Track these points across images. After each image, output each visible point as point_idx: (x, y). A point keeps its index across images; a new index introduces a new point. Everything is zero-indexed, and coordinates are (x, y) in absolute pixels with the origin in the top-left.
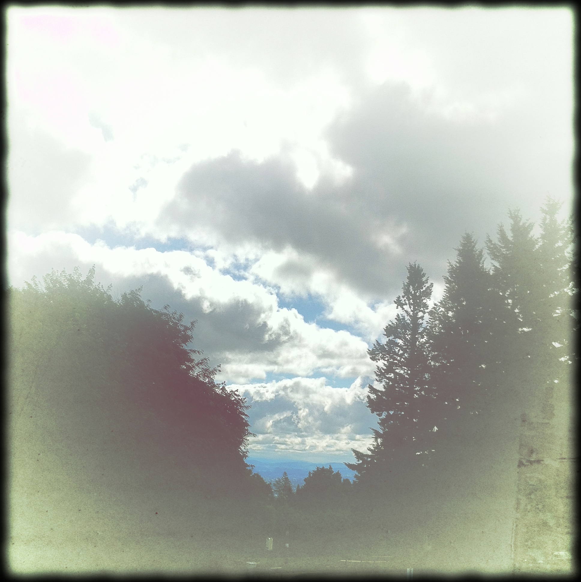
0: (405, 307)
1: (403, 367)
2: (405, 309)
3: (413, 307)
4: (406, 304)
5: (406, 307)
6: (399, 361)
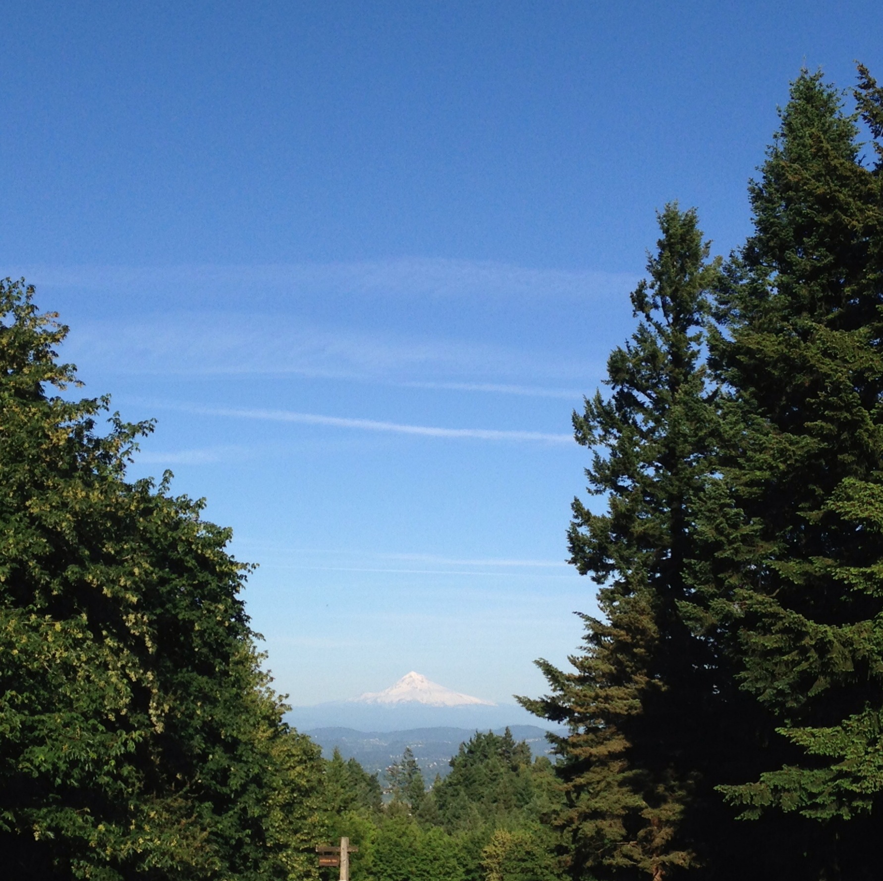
0: (652, 312)
2: (653, 321)
3: (674, 315)
4: (656, 307)
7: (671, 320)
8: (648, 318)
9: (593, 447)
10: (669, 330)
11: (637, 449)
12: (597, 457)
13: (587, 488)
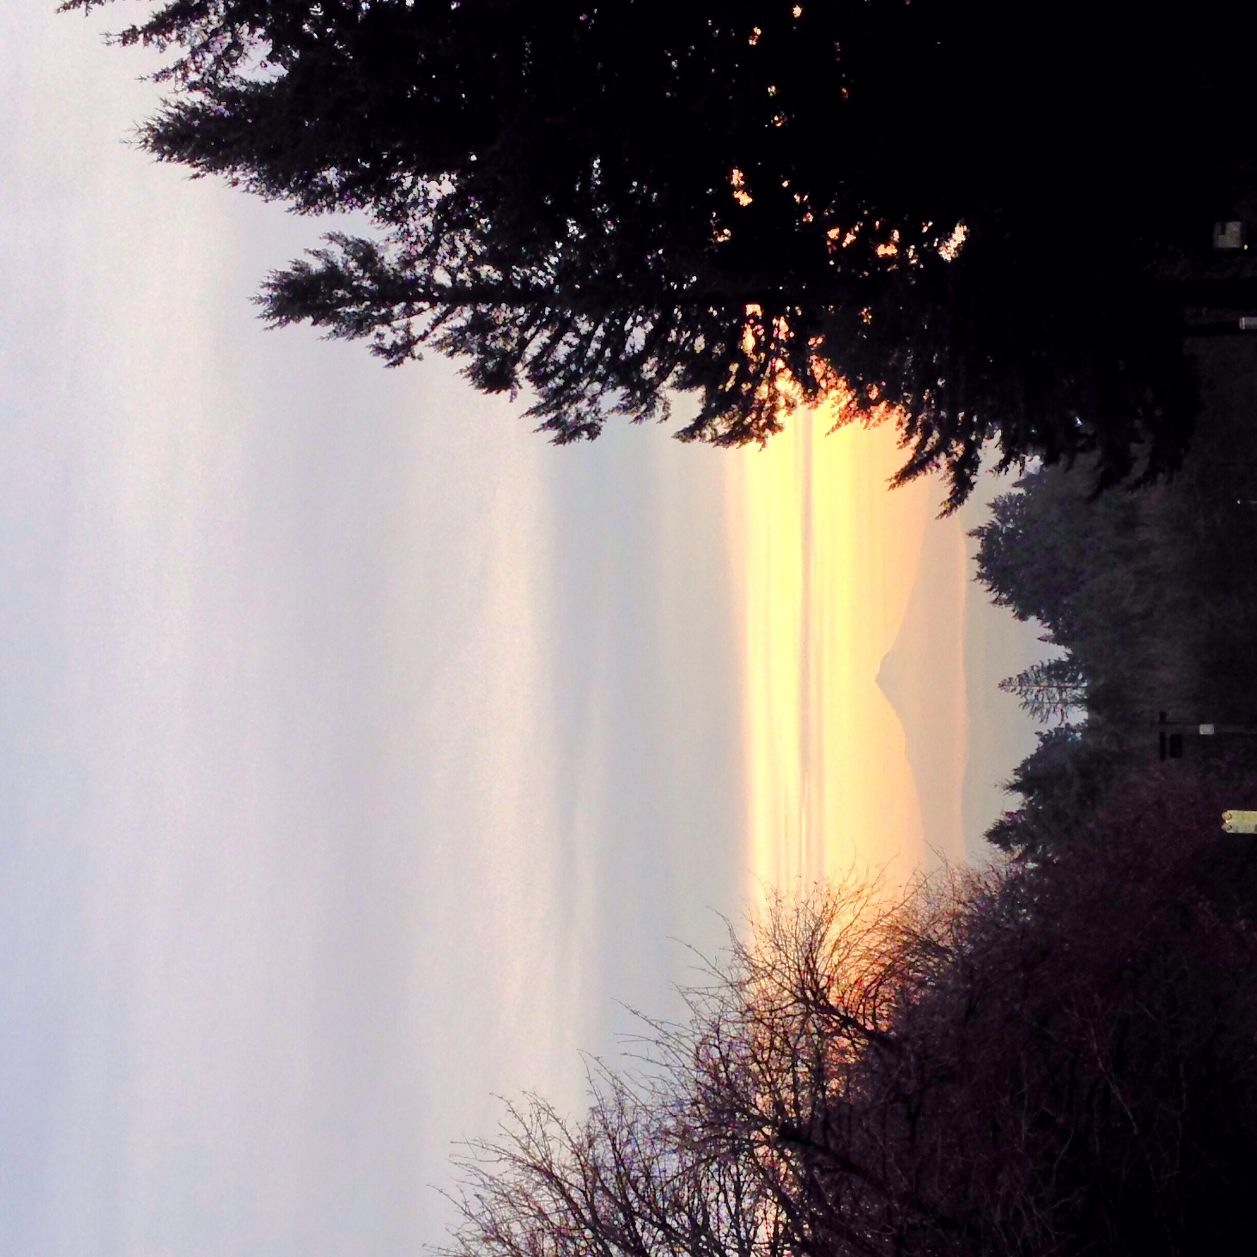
0: (416, 332)
1: (628, 326)
2: (429, 330)
3: (419, 301)
4: (409, 324)
5: (420, 324)
6: (605, 342)
7: (426, 305)
8: (426, 333)
10: (441, 307)
11: (606, 354)
12: (617, 408)
13: (661, 422)
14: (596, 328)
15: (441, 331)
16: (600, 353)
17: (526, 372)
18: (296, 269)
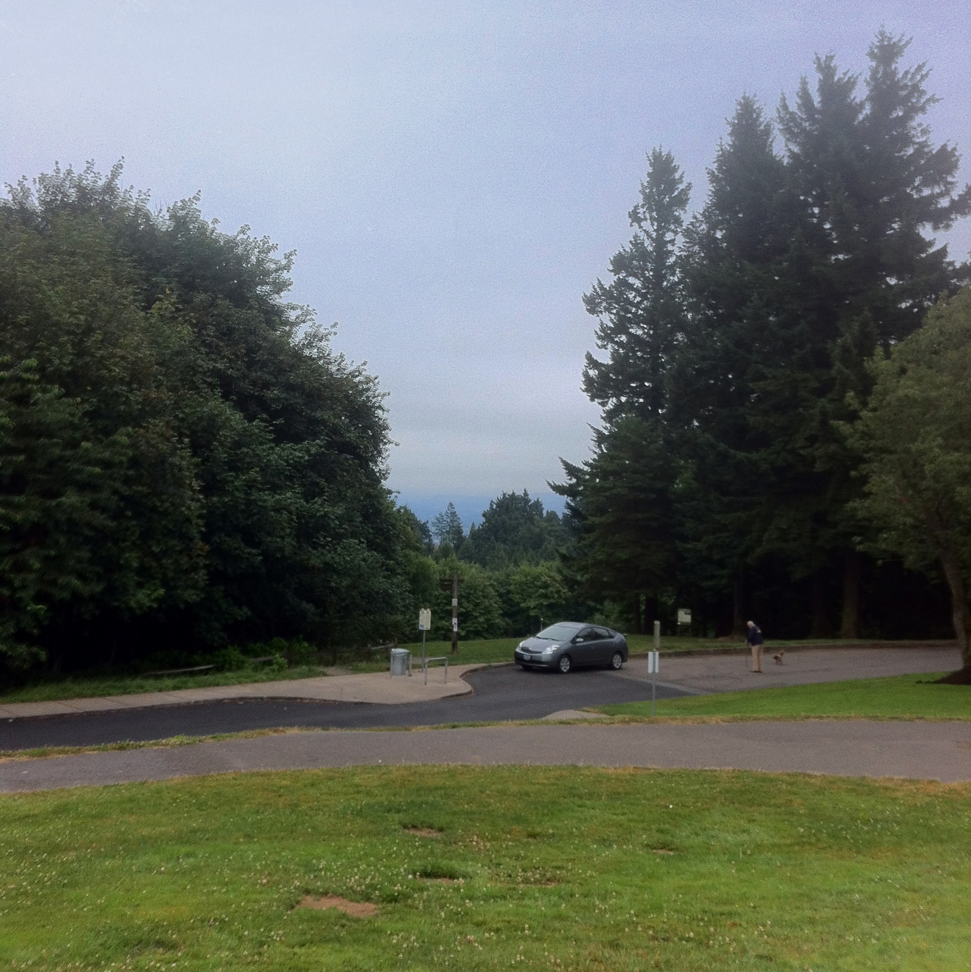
0: (642, 224)
1: (642, 325)
2: (643, 229)
3: (657, 224)
4: (646, 219)
5: (646, 225)
6: (635, 314)
7: (655, 228)
8: (641, 227)
9: (600, 315)
10: (654, 235)
11: (629, 315)
12: (602, 323)
13: (595, 344)
14: (642, 310)
15: (642, 235)
16: (631, 313)
17: (621, 277)
18: (675, 166)
